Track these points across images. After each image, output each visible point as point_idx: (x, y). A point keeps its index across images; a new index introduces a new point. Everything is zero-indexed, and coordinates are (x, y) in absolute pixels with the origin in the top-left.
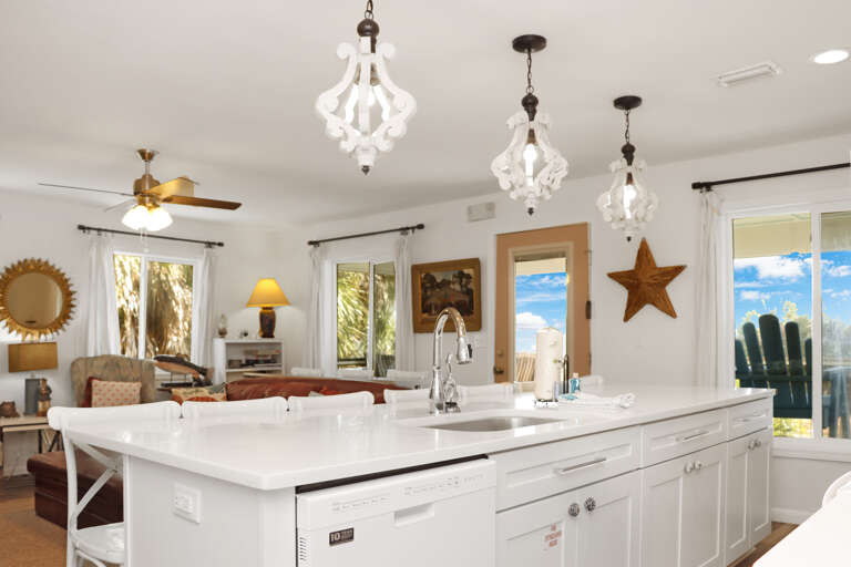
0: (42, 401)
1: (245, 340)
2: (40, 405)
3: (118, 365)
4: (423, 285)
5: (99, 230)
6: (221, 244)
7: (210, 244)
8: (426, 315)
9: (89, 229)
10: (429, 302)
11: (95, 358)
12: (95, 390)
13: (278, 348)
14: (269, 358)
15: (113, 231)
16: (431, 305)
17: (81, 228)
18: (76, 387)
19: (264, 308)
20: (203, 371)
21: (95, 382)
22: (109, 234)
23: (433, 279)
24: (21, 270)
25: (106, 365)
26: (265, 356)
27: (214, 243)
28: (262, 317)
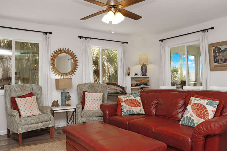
0: (68, 100)
1: (136, 76)
2: (67, 102)
3: (93, 86)
4: (214, 52)
5: (86, 38)
6: (127, 43)
7: (123, 43)
8: (216, 64)
9: (82, 37)
10: (217, 58)
11: (85, 84)
12: (86, 96)
13: (147, 79)
14: (145, 83)
15: (90, 38)
16: (218, 60)
17: (79, 37)
18: (79, 95)
19: (142, 65)
20: (123, 88)
21: (86, 93)
22: (89, 39)
23: (220, 49)
24: (59, 52)
25: (89, 86)
26: (143, 82)
27: (125, 42)
28: (142, 68)
